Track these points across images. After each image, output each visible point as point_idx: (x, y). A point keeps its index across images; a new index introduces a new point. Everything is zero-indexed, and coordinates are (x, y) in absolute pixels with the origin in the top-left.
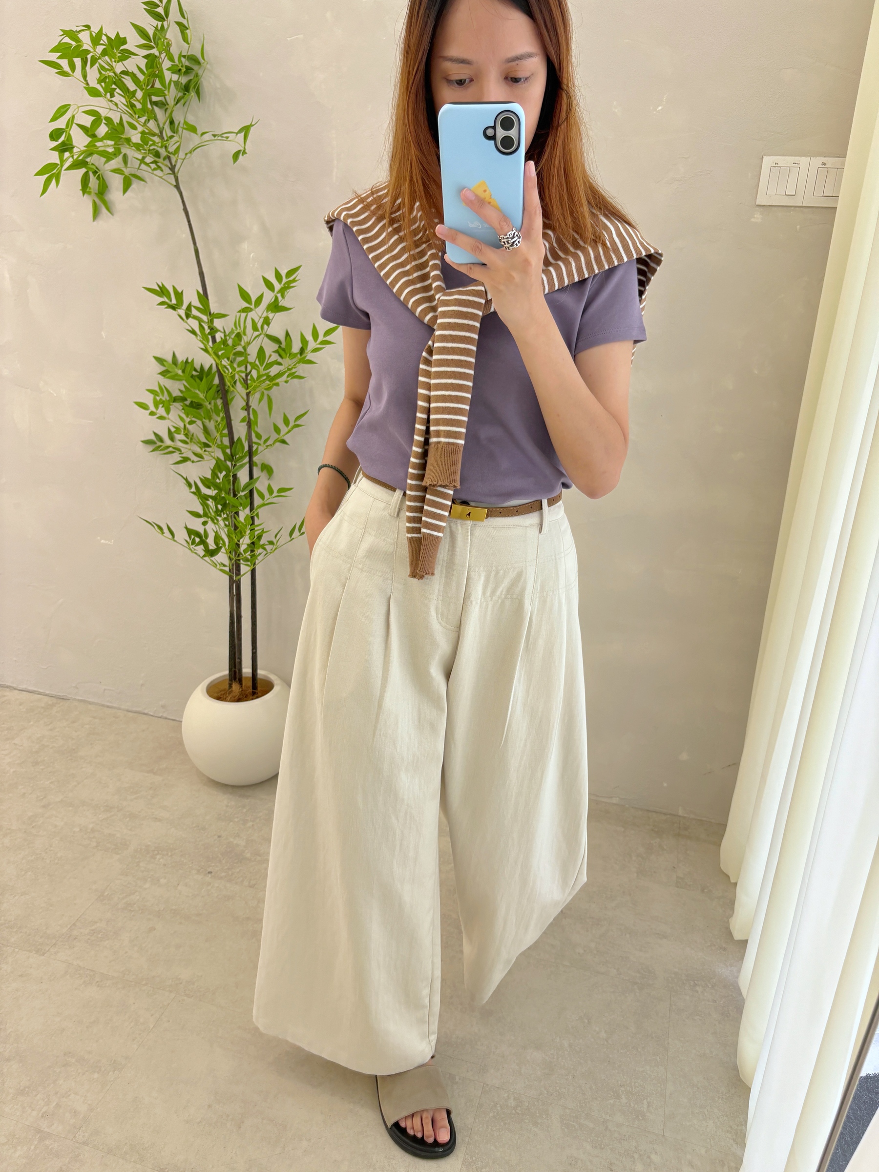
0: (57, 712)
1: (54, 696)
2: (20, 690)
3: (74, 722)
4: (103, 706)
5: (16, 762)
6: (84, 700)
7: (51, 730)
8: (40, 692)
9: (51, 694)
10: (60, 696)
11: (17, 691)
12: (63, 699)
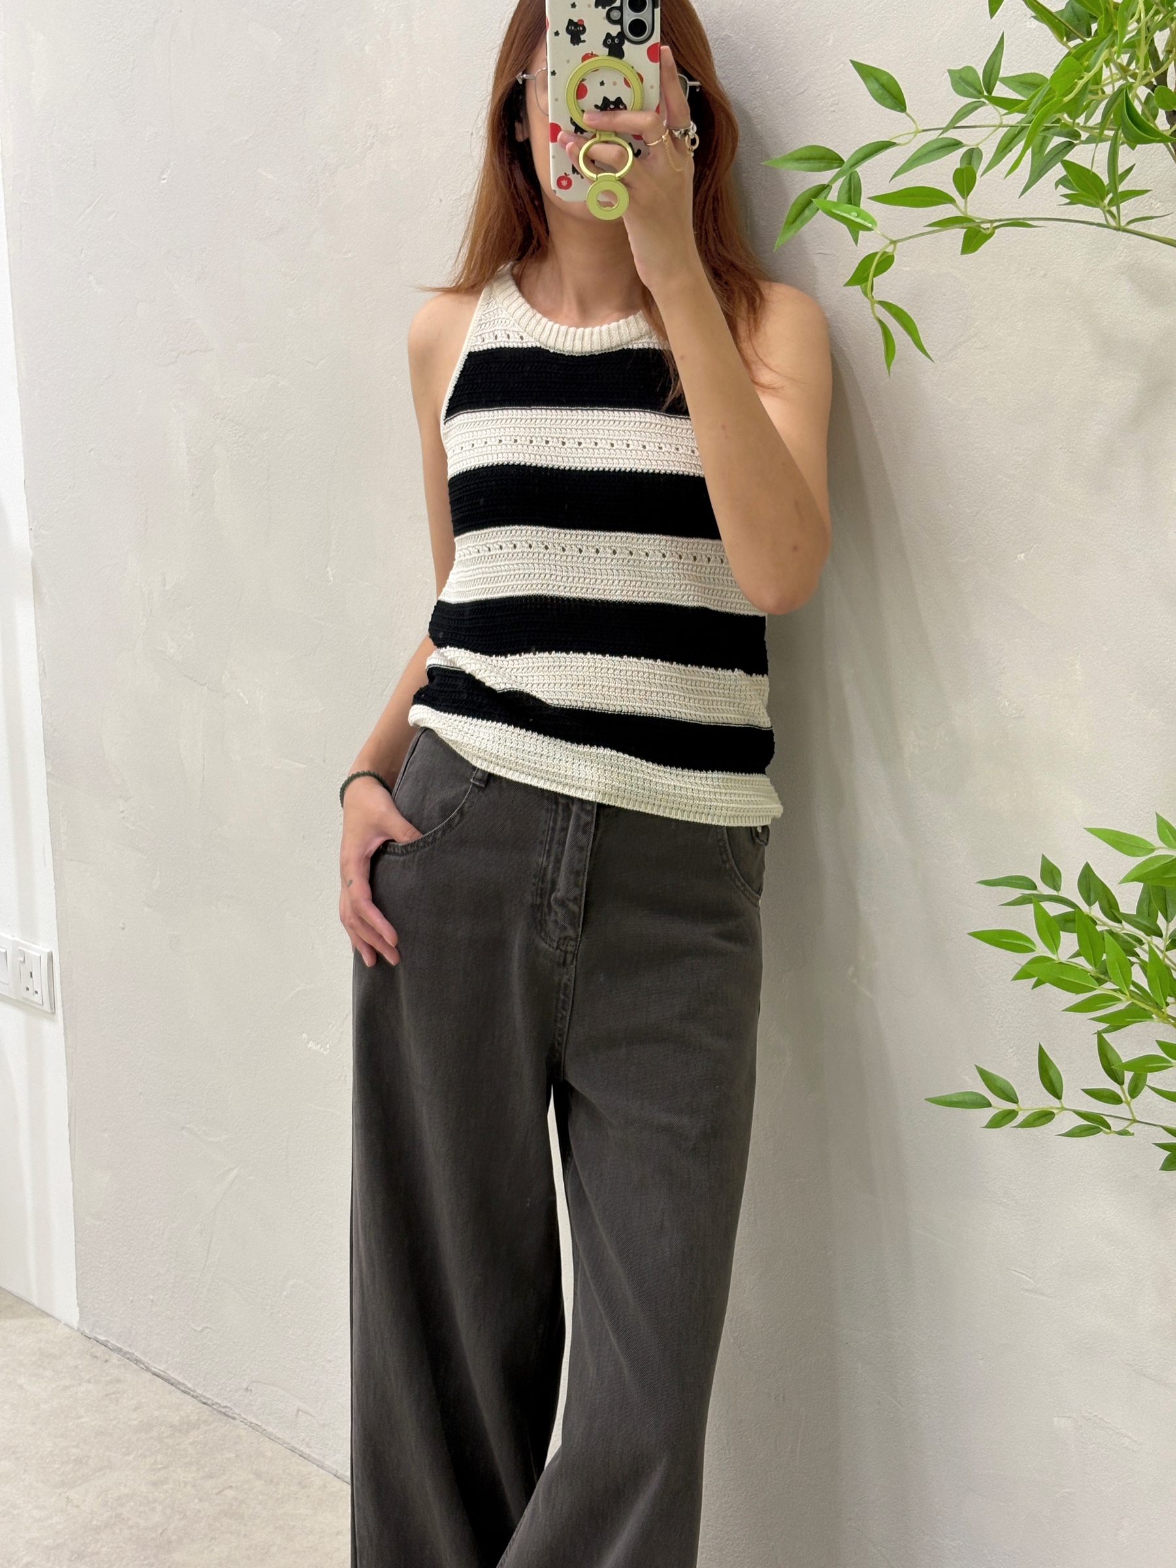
0: (192, 1444)
1: (209, 1402)
2: (154, 1374)
3: (210, 1477)
4: (293, 1450)
5: (46, 1543)
6: (260, 1427)
7: (155, 1484)
8: (186, 1387)
9: (205, 1397)
10: (219, 1404)
11: (148, 1376)
12: (225, 1414)
